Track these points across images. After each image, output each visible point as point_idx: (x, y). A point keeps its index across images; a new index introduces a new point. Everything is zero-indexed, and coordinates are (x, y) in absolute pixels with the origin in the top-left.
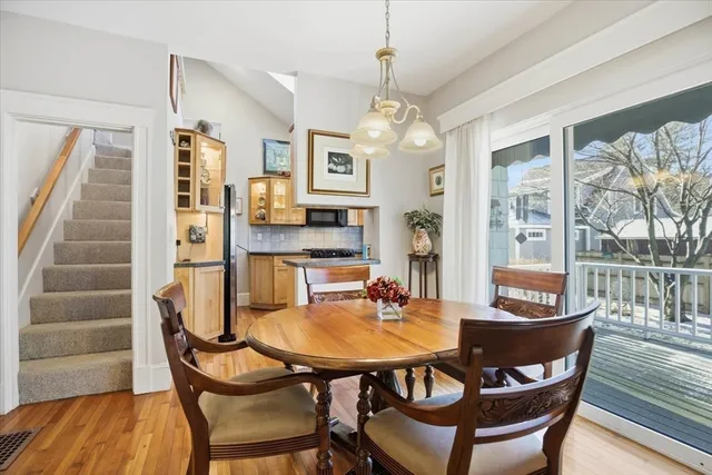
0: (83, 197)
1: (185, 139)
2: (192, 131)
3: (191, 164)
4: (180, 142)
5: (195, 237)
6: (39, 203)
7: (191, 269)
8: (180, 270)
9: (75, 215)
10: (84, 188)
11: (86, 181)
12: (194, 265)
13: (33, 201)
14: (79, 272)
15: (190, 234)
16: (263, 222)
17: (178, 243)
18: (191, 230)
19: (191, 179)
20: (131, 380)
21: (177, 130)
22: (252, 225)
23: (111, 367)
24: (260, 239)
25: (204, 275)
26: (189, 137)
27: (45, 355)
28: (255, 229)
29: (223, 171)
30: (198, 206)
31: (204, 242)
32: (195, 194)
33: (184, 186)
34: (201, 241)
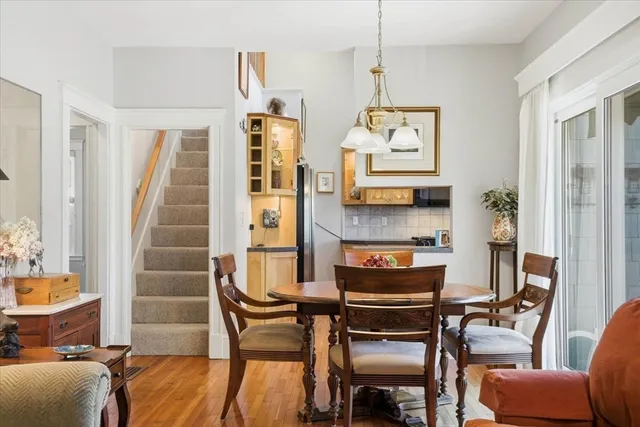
0: (172, 183)
1: (256, 123)
2: (263, 115)
3: (262, 148)
4: (252, 126)
5: (269, 222)
6: (142, 193)
7: (263, 253)
8: (253, 254)
9: (167, 202)
10: (173, 173)
11: (174, 167)
12: (266, 250)
13: (138, 192)
14: (171, 253)
15: (264, 218)
16: (357, 202)
17: (252, 227)
18: (265, 214)
19: (262, 163)
20: (207, 347)
21: (249, 115)
22: (346, 206)
23: (193, 333)
24: (356, 222)
25: (275, 261)
26: (260, 120)
27: (147, 320)
28: (350, 211)
29: (297, 150)
30: (269, 190)
31: (277, 226)
32: (266, 178)
33: (256, 170)
34: (274, 225)
